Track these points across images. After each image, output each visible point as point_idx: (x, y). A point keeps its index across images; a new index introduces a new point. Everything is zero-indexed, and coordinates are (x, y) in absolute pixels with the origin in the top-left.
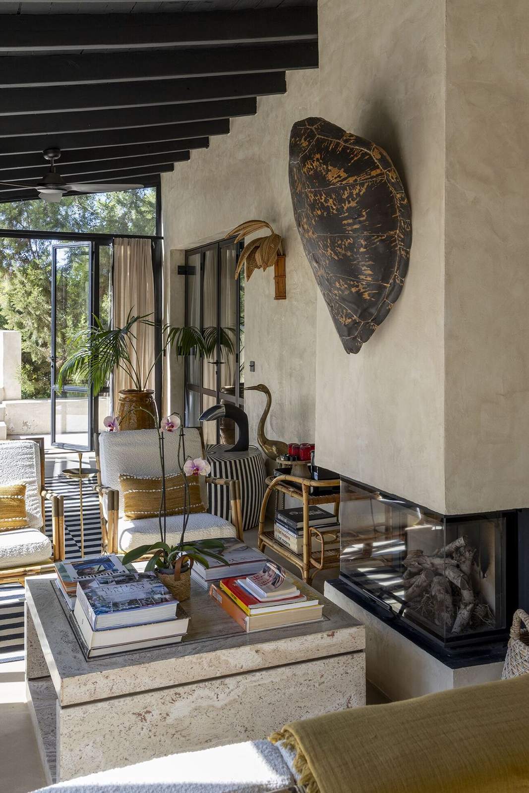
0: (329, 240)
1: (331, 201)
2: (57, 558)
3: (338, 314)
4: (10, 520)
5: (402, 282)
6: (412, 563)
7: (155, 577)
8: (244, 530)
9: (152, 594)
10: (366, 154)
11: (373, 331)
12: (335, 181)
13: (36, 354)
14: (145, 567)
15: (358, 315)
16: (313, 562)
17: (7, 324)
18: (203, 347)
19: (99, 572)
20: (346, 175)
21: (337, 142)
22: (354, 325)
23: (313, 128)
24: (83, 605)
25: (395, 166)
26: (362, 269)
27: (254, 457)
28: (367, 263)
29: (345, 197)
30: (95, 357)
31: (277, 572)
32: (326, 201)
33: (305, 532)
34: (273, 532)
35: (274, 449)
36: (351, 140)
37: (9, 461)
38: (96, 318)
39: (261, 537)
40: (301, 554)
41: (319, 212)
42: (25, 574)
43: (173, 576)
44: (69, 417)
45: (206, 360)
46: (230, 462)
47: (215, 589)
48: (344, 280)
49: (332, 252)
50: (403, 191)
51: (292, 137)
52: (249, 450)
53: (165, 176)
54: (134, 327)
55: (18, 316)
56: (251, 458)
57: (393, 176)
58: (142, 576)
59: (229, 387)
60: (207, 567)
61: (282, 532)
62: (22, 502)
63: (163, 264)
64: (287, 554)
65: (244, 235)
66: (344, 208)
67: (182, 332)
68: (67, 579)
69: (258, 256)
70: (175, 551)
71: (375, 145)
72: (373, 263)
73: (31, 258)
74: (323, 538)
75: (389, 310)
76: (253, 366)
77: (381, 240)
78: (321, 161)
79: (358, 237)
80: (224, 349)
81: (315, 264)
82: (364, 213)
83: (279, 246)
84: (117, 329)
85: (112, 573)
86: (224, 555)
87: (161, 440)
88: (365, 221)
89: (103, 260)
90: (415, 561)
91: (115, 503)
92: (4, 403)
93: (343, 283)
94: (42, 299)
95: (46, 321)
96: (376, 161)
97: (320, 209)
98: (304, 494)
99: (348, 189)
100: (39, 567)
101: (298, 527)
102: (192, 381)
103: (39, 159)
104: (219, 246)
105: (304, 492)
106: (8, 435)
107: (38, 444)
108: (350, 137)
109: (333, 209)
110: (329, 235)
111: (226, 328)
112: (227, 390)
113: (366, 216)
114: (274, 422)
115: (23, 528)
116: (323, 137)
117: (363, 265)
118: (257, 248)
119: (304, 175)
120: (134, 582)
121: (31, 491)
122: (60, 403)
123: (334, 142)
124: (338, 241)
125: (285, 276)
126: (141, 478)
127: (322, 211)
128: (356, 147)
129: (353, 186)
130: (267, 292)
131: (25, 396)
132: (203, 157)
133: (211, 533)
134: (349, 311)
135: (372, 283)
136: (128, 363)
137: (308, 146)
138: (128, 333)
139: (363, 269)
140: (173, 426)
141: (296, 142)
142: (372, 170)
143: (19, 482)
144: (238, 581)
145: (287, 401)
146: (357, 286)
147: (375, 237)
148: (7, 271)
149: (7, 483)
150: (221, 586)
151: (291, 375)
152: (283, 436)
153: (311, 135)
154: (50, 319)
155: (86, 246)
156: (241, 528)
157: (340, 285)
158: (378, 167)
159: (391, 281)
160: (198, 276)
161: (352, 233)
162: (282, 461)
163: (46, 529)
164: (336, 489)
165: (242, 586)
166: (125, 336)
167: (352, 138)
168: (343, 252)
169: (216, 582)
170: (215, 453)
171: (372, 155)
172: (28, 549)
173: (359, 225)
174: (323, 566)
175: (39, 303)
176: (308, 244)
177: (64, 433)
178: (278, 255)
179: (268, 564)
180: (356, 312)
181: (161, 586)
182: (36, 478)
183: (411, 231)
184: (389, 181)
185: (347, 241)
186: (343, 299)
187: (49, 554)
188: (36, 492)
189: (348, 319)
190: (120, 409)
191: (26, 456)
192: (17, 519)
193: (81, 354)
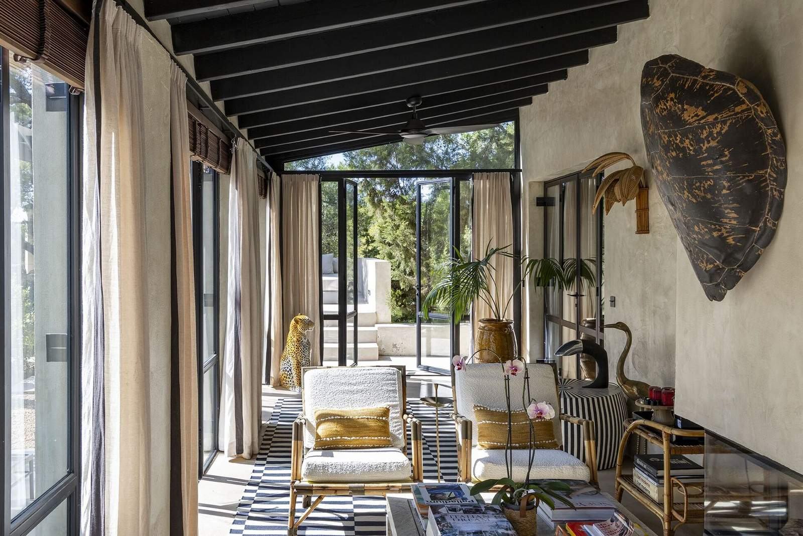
0: (685, 182)
1: (687, 141)
2: (417, 478)
3: (697, 260)
4: (376, 438)
5: (774, 225)
6: (792, 533)
7: (500, 511)
8: (599, 469)
9: (496, 527)
10: (729, 89)
11: (740, 278)
12: (691, 120)
13: (404, 282)
14: (493, 498)
15: (721, 261)
16: (675, 514)
17: (379, 254)
18: (562, 279)
19: (450, 499)
20: (705, 114)
21: (694, 79)
22: (716, 271)
23: (667, 67)
24: (433, 528)
25: (765, 100)
26: (724, 212)
27: (613, 396)
28: (731, 206)
29: (703, 136)
30: (456, 287)
31: (625, 524)
32: (682, 141)
33: (665, 481)
34: (632, 476)
35: (635, 389)
36: (711, 75)
37: (375, 385)
38: (457, 251)
39: (618, 479)
40: (662, 504)
41: (674, 154)
42: (388, 489)
43: (519, 512)
44: (433, 340)
45: (566, 292)
46: (588, 400)
47: (560, 530)
48: (703, 223)
49: (690, 195)
50: (776, 126)
51: (643, 77)
52: (609, 388)
53: (523, 109)
54: (493, 259)
55: (388, 248)
56: (610, 396)
57: (762, 110)
58: (488, 508)
59: (591, 319)
60: (553, 508)
61: (641, 477)
62: (386, 423)
63: (522, 195)
64: (646, 501)
65: (604, 167)
66: (702, 148)
67: (540, 263)
68: (421, 501)
69: (617, 190)
70: (521, 489)
71: (739, 79)
72: (738, 205)
73: (399, 194)
74: (686, 490)
75: (759, 256)
76: (613, 301)
77: (748, 180)
78: (675, 100)
79: (719, 179)
80: (585, 282)
81: (671, 207)
82: (727, 153)
83: (642, 178)
84: (476, 261)
85: (462, 501)
86: (572, 497)
87: (507, 381)
88: (727, 161)
89: (463, 194)
90: (795, 531)
91: (469, 432)
92: (377, 326)
93: (703, 227)
94: (409, 231)
95: (413, 252)
96: (741, 96)
97: (674, 150)
98: (665, 442)
99: (707, 129)
100: (400, 485)
101: (658, 475)
102: (551, 313)
103: (403, 107)
104: (577, 178)
105: (664, 440)
106: (380, 355)
107: (400, 371)
108: (709, 72)
109: (691, 150)
110: (685, 177)
111: (587, 260)
112: (588, 322)
113: (729, 156)
114: (637, 362)
115: (387, 447)
116: (678, 75)
117: (726, 208)
118: (617, 180)
119: (656, 115)
120: (481, 513)
121: (394, 414)
122: (424, 328)
123: (691, 79)
124: (696, 183)
125: (648, 209)
126: (494, 410)
127: (678, 152)
128: (717, 83)
129: (713, 124)
130: (628, 226)
131: (395, 320)
132: (562, 89)
133: (563, 471)
134: (711, 256)
135: (737, 226)
136: (487, 294)
137: (661, 85)
138: (487, 264)
139: (726, 212)
140: (516, 370)
141: (648, 82)
142: (736, 106)
143: (384, 404)
144: (584, 526)
145: (650, 340)
146: (720, 230)
147: (741, 177)
148: (378, 207)
149: (373, 404)
150: (566, 528)
151: (654, 313)
152: (646, 377)
153: (664, 74)
154: (415, 250)
155: (448, 181)
156: (595, 468)
157: (699, 229)
158: (743, 102)
159: (761, 224)
160: (556, 209)
161: (712, 174)
162: (641, 404)
163: (406, 450)
164: (701, 440)
165: (587, 532)
166: (485, 267)
167: (711, 74)
168: (703, 194)
169: (562, 523)
170: (572, 388)
171: (736, 90)
172: (390, 467)
173: (721, 166)
174: (687, 520)
175: (406, 236)
176: (663, 186)
177: (429, 356)
178: (640, 187)
179: (616, 515)
180: (718, 258)
181: (504, 521)
182: (398, 403)
183: (786, 170)
184: (758, 117)
185: (707, 183)
186: (703, 244)
187: (408, 474)
188: (398, 415)
189: (710, 264)
190: (480, 337)
191: (390, 382)
192: (382, 438)
193: (443, 284)
